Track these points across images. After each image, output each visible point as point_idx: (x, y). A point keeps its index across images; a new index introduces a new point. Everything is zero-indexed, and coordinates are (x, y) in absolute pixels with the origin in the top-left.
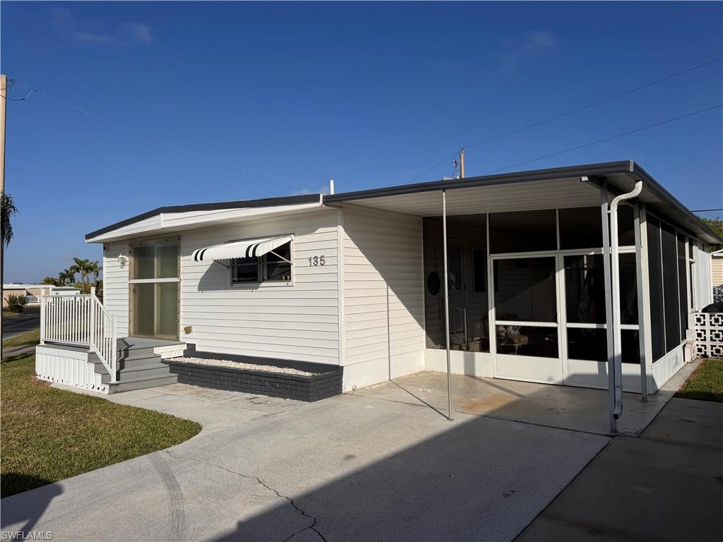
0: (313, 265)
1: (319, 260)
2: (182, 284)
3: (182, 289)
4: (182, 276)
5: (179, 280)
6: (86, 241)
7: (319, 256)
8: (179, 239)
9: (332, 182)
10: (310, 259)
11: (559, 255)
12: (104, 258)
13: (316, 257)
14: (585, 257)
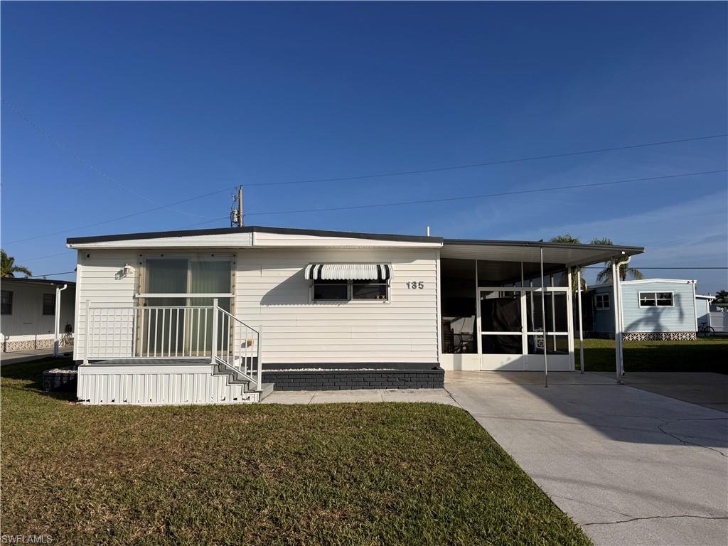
0: (411, 287)
1: (417, 285)
2: (237, 299)
3: (237, 305)
4: (237, 292)
5: (232, 296)
6: (68, 245)
7: (417, 282)
8: (234, 256)
9: (428, 228)
10: (408, 284)
11: (523, 290)
12: (79, 267)
13: (415, 283)
14: (532, 293)
